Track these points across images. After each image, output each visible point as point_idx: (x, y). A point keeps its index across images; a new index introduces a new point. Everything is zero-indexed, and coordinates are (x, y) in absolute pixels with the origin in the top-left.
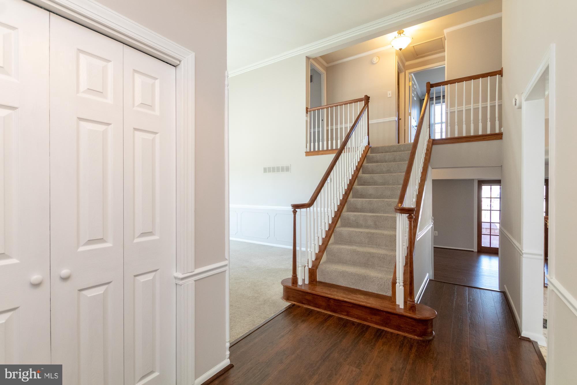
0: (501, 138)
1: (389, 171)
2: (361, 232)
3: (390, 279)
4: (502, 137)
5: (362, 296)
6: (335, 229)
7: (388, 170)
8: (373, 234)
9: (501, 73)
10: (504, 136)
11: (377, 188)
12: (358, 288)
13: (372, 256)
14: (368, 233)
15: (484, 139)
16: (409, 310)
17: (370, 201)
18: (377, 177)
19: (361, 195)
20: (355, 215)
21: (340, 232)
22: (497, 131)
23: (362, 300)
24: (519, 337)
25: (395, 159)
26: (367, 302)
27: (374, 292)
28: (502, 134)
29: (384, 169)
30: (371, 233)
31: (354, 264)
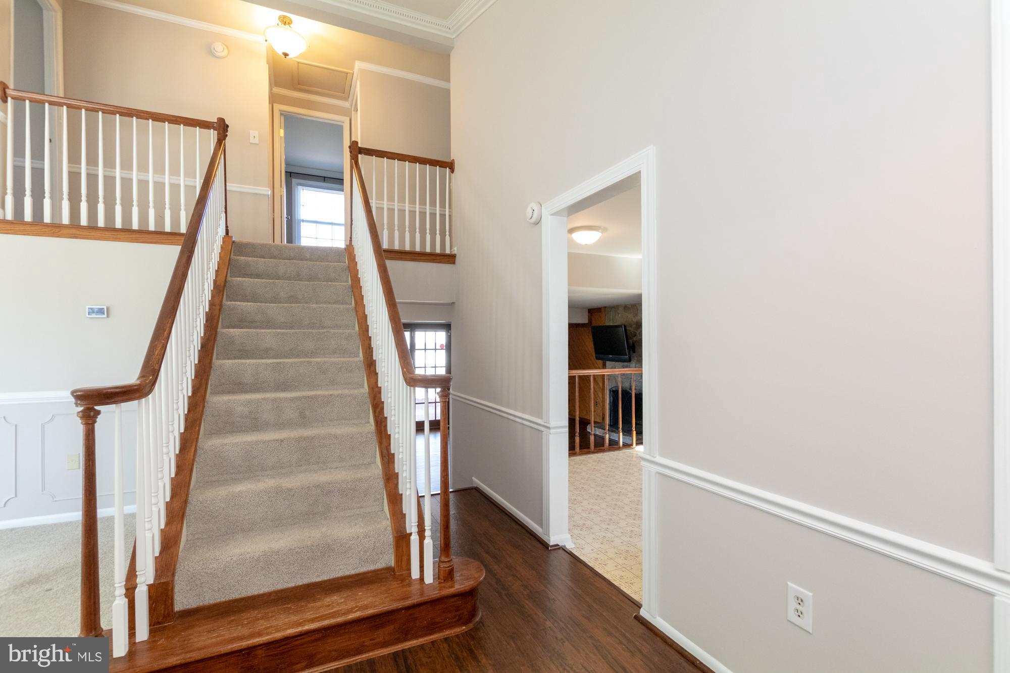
0: (454, 263)
1: (292, 299)
2: (282, 441)
3: (386, 529)
4: (455, 260)
5: (335, 597)
6: (199, 444)
7: (292, 296)
8: (310, 439)
9: (452, 167)
10: (457, 258)
11: (283, 334)
12: (306, 581)
13: (325, 490)
14: (298, 440)
15: (434, 259)
16: (445, 580)
17: (278, 363)
18: (273, 310)
19: (240, 351)
20: (249, 402)
21: (217, 450)
22: (448, 251)
23: (344, 607)
24: (548, 549)
25: (298, 275)
26: (359, 604)
27: (347, 573)
28: (455, 257)
29: (282, 294)
30: (306, 438)
31: (278, 522)
